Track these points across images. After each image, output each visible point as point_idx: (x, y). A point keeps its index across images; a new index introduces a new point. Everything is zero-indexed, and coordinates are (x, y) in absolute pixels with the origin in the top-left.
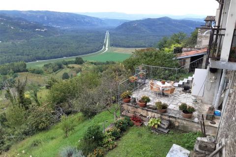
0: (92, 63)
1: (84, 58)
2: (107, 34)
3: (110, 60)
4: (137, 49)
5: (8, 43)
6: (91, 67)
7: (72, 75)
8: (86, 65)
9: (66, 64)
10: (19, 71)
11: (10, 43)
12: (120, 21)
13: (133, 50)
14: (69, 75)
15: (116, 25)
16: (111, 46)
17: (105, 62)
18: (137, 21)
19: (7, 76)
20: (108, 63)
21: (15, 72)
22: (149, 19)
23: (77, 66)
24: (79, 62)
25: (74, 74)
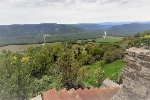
0: (99, 42)
1: (96, 40)
2: (106, 31)
8: (96, 43)
9: (89, 42)
11: (71, 34)
12: (112, 25)
13: (122, 37)
16: (107, 35)
18: (120, 25)
21: (72, 44)
23: (93, 43)
24: (94, 41)
25: (92, 46)
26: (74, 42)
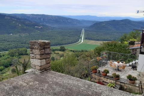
0: (71, 51)
1: (66, 47)
2: (83, 31)
3: (84, 49)
4: (104, 42)
5: (16, 35)
6: (71, 53)
7: (57, 59)
8: (67, 52)
9: (54, 51)
10: (22, 54)
11: (17, 35)
14: (55, 58)
15: (90, 25)
16: (85, 39)
17: (81, 50)
18: (105, 22)
19: (14, 57)
20: (82, 51)
21: (19, 55)
22: (114, 21)
23: (61, 53)
25: (58, 58)
26: (24, 52)
